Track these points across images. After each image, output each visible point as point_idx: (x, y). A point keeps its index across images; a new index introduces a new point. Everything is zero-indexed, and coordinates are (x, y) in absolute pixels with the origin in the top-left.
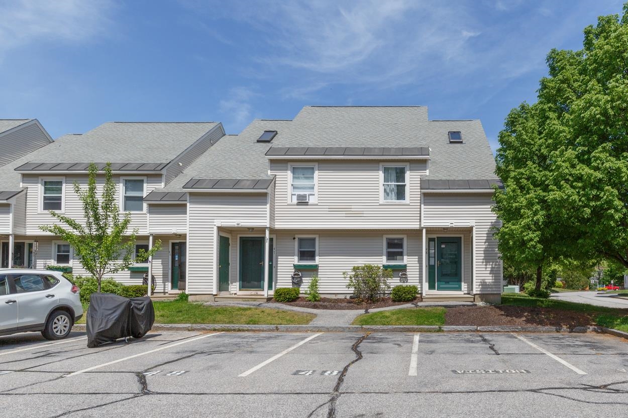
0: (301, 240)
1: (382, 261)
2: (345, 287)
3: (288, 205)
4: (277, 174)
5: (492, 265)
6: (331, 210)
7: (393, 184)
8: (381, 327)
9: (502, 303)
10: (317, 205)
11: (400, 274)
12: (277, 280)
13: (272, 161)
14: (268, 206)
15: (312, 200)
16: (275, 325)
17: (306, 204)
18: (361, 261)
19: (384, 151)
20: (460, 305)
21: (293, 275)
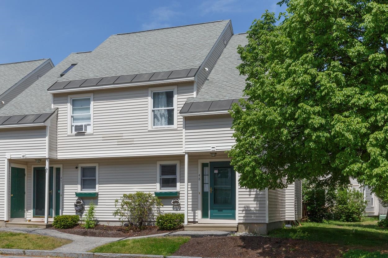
0: (84, 169)
1: (156, 188)
2: (112, 214)
3: (68, 136)
4: (59, 107)
6: (105, 139)
7: (163, 109)
8: (110, 255)
9: (268, 234)
10: (92, 135)
11: (172, 201)
12: (63, 208)
13: (55, 96)
14: (47, 138)
15: (89, 130)
16: (23, 250)
17: (83, 134)
18: (134, 189)
21: (76, 203)
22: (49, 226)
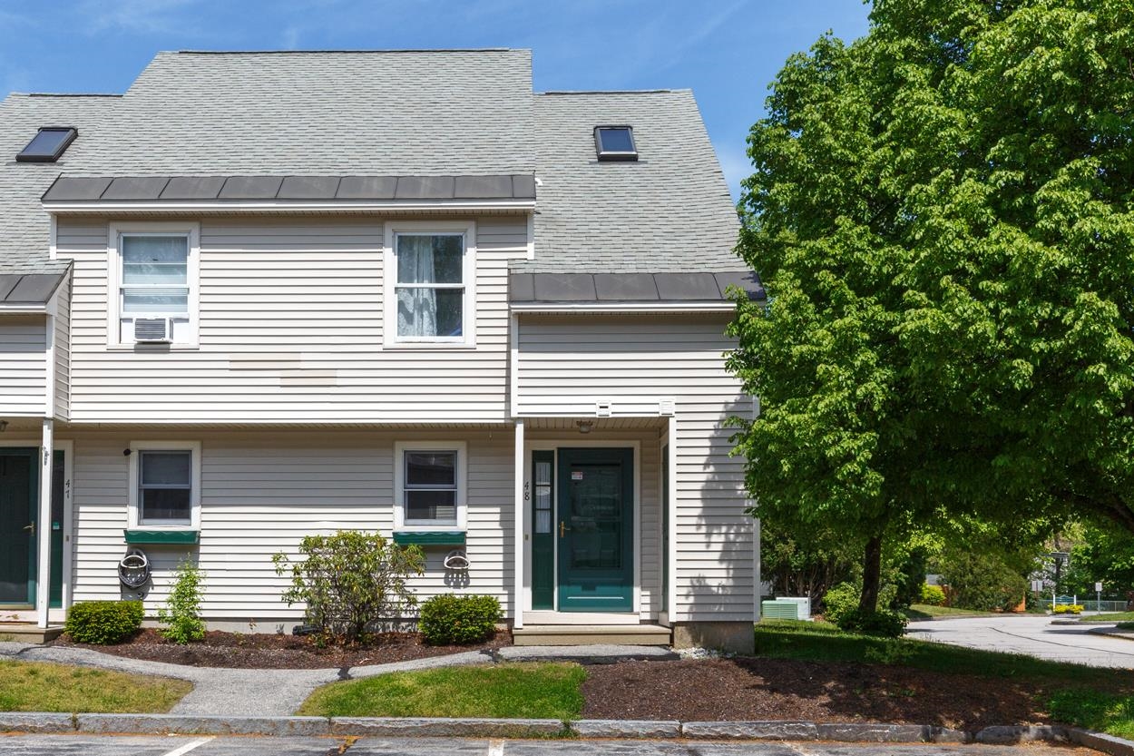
1: (391, 520)
2: (279, 598)
3: (110, 351)
4: (76, 257)
5: (727, 534)
6: (241, 366)
7: (426, 286)
8: (387, 722)
9: (757, 651)
10: (195, 351)
11: (447, 560)
12: (74, 577)
13: (62, 220)
14: (50, 355)
15: (182, 336)
16: (71, 715)
17: (164, 347)
18: (329, 522)
19: (399, 186)
20: (629, 657)
21: (124, 563)
22: (51, 637)
